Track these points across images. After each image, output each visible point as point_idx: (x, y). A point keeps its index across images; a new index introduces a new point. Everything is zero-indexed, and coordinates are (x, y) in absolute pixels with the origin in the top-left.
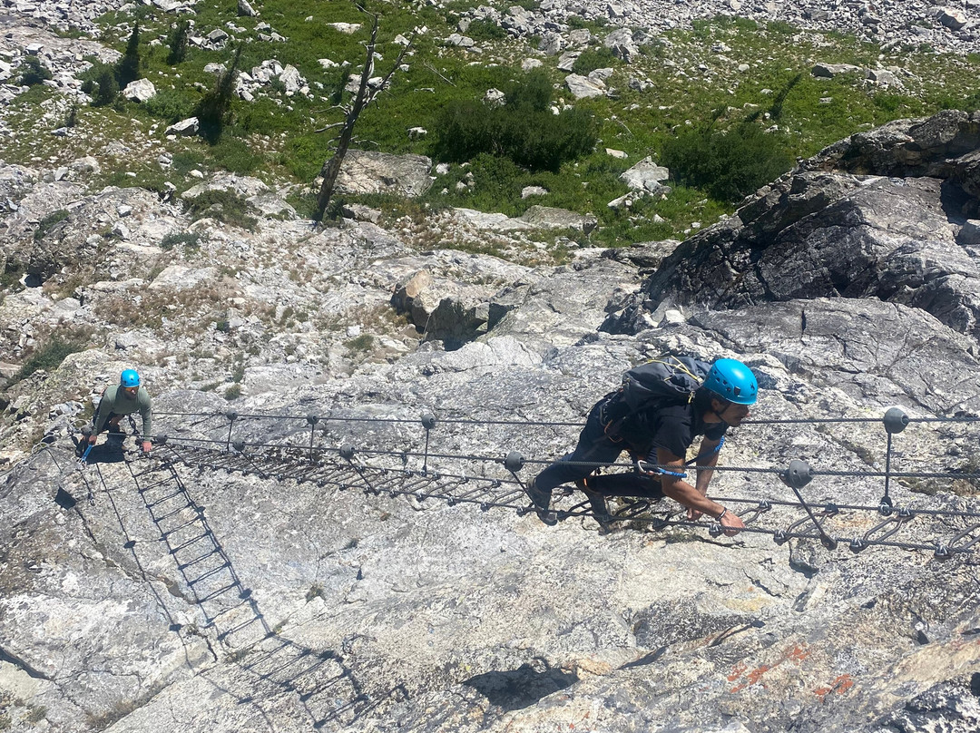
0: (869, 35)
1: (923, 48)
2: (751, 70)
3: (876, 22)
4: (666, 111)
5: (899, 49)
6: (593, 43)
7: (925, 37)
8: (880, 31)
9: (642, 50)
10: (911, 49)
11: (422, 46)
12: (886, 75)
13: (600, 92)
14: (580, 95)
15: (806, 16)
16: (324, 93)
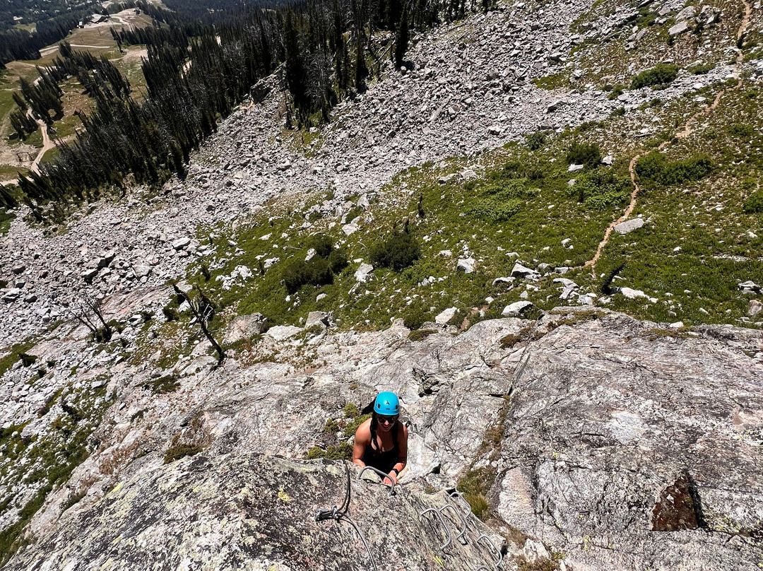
0: (463, 153)
1: (485, 150)
2: (414, 193)
3: (464, 146)
4: (379, 229)
5: (475, 155)
6: (353, 206)
7: (485, 144)
8: (467, 149)
9: (370, 202)
10: (480, 153)
11: (293, 234)
12: (468, 173)
13: (356, 229)
14: (348, 234)
15: (437, 155)
16: (257, 272)
